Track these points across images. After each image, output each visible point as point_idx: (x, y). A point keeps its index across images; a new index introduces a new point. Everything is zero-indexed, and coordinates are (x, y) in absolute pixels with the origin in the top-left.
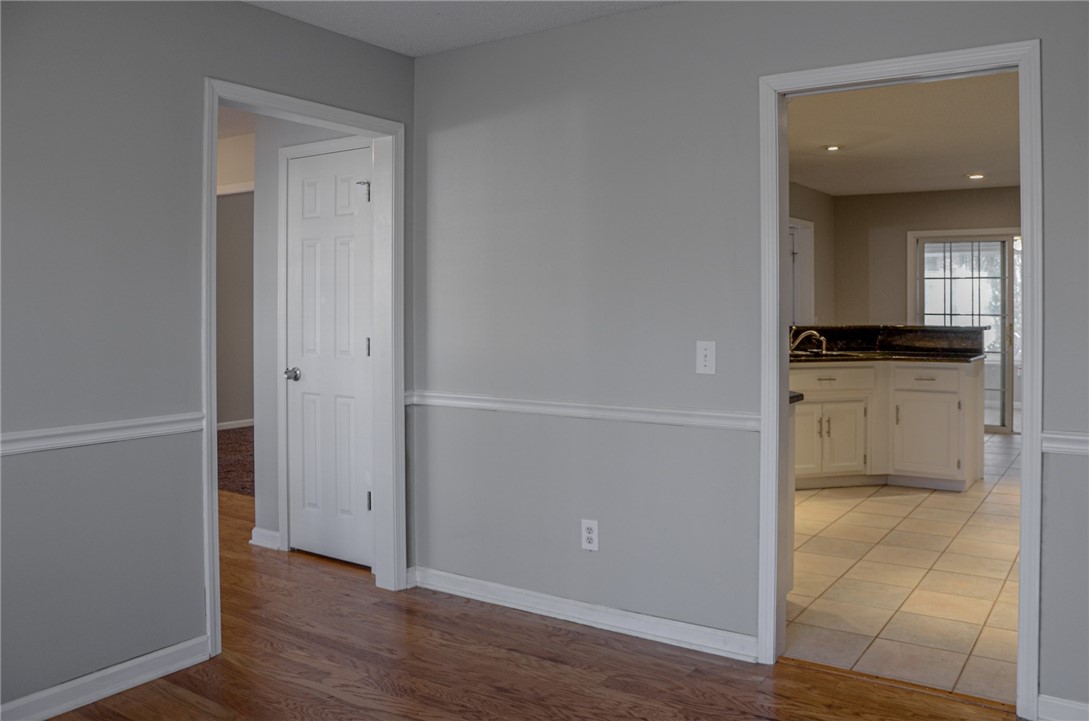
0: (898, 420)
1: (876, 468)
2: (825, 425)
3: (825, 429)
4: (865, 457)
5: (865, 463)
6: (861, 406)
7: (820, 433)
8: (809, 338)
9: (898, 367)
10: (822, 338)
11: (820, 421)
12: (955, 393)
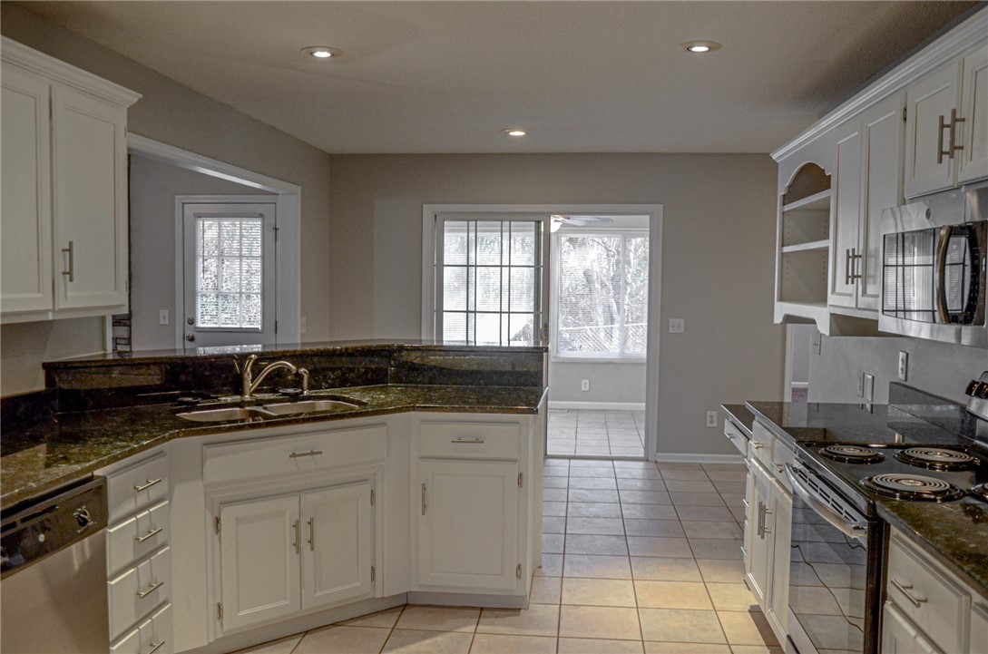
0: (424, 506)
1: (390, 588)
2: (305, 528)
3: (305, 535)
4: (373, 569)
5: (373, 578)
6: (367, 488)
7: (297, 545)
8: (280, 373)
9: (423, 421)
10: (302, 370)
11: (296, 526)
12: (514, 461)
